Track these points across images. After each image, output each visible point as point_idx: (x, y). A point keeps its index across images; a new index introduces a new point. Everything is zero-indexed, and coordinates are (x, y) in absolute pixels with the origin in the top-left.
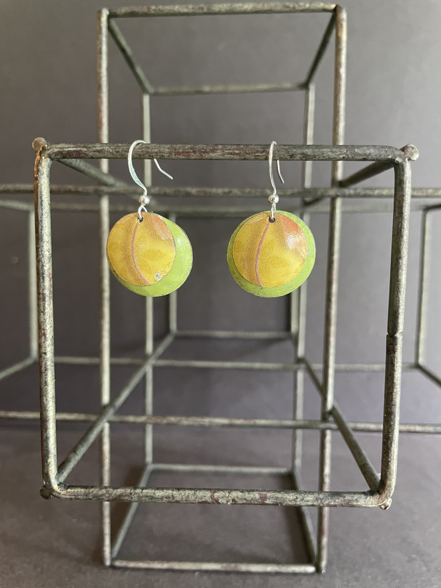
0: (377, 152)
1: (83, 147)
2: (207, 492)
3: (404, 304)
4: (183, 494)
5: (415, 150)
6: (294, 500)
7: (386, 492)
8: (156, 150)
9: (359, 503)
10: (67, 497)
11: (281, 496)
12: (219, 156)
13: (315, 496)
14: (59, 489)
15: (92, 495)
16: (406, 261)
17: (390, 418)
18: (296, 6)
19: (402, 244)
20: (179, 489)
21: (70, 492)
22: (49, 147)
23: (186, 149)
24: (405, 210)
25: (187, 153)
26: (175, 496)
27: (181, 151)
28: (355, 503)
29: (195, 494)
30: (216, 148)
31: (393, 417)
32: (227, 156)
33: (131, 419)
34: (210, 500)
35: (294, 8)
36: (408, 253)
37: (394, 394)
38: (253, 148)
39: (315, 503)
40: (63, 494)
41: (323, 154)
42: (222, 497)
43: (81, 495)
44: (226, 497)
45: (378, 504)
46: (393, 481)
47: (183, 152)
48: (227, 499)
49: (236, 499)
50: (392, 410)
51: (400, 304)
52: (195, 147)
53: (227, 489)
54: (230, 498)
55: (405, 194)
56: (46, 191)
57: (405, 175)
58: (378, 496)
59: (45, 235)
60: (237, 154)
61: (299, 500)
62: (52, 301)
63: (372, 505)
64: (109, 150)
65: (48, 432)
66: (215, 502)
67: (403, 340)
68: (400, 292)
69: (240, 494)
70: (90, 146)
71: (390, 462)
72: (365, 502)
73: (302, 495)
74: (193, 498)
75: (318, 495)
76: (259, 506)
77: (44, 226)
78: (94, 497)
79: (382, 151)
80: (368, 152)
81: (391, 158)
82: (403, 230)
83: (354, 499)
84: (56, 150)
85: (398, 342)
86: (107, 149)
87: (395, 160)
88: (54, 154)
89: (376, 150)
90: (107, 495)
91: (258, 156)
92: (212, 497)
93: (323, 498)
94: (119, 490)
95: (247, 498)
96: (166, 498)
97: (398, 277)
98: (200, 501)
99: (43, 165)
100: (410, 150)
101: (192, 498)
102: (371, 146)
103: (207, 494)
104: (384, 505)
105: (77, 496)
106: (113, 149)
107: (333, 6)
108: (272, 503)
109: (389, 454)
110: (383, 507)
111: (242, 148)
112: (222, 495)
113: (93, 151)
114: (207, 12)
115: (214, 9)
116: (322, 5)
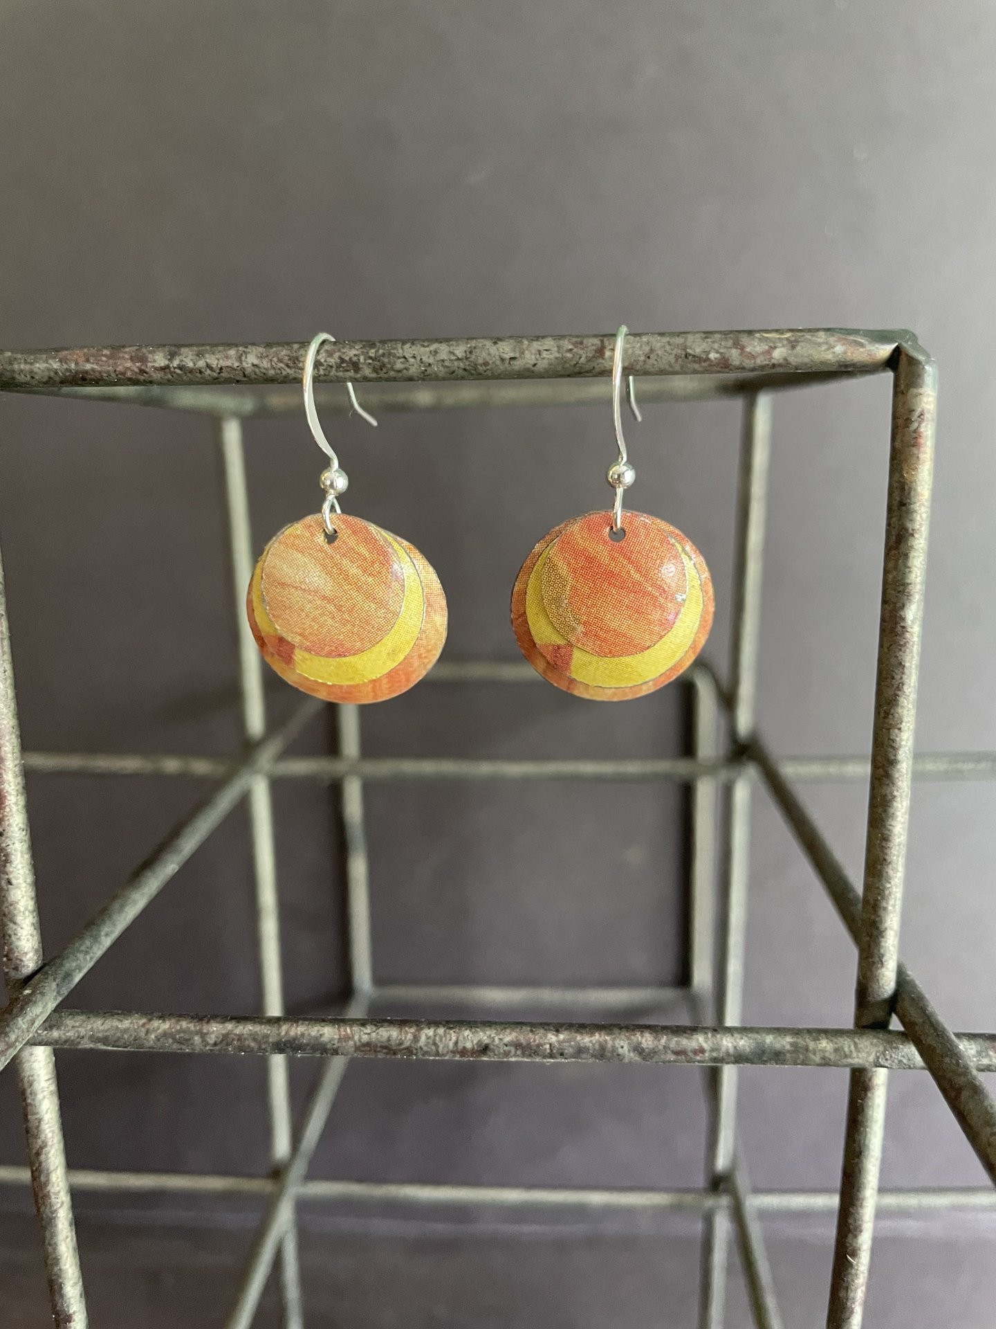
107: (885, 350)
114: (374, 375)
115: (399, 366)
116: (839, 349)
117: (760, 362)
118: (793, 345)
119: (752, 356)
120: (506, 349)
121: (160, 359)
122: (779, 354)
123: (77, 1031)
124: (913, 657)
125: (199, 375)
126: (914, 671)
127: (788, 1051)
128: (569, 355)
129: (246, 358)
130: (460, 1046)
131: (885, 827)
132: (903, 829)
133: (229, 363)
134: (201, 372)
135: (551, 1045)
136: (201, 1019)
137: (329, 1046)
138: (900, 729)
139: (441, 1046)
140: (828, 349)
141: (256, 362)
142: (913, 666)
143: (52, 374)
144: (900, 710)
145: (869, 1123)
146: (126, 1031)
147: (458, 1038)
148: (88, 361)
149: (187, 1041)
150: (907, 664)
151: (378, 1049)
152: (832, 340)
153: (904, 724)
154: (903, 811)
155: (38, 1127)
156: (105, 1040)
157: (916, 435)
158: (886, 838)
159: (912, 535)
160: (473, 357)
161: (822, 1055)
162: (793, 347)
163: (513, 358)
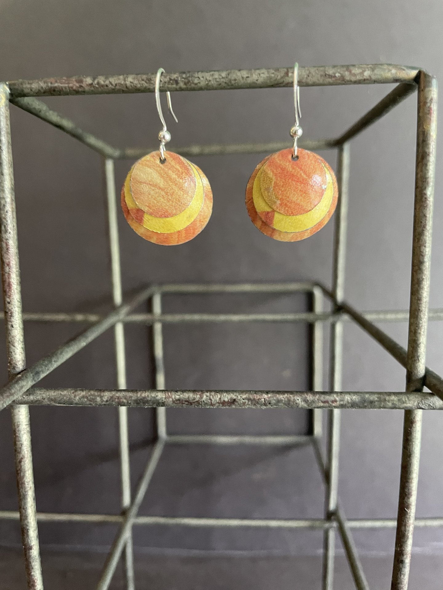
18: (347, 74)
35: (342, 77)
114: (185, 86)
115: (196, 81)
116: (394, 71)
117: (359, 78)
118: (373, 70)
119: (355, 75)
120: (244, 74)
121: (89, 80)
122: (367, 74)
123: (42, 396)
124: (430, 212)
125: (106, 88)
126: (431, 219)
127: (376, 401)
128: (273, 75)
129: (127, 79)
130: (222, 400)
131: (419, 294)
132: (427, 294)
133: (119, 82)
134: (107, 86)
135: (264, 399)
136: (100, 390)
137: (160, 401)
138: (425, 246)
139: (213, 400)
140: (389, 71)
141: (132, 81)
142: (431, 217)
143: (40, 88)
144: (425, 238)
145: (414, 440)
146: (65, 395)
147: (221, 397)
148: (56, 82)
149: (94, 400)
150: (428, 216)
151: (184, 402)
152: (390, 68)
153: (427, 244)
154: (427, 286)
155: (20, 448)
156: (55, 400)
157: (430, 109)
158: (419, 299)
159: (429, 155)
160: (229, 77)
161: (392, 402)
162: (373, 71)
163: (248, 77)
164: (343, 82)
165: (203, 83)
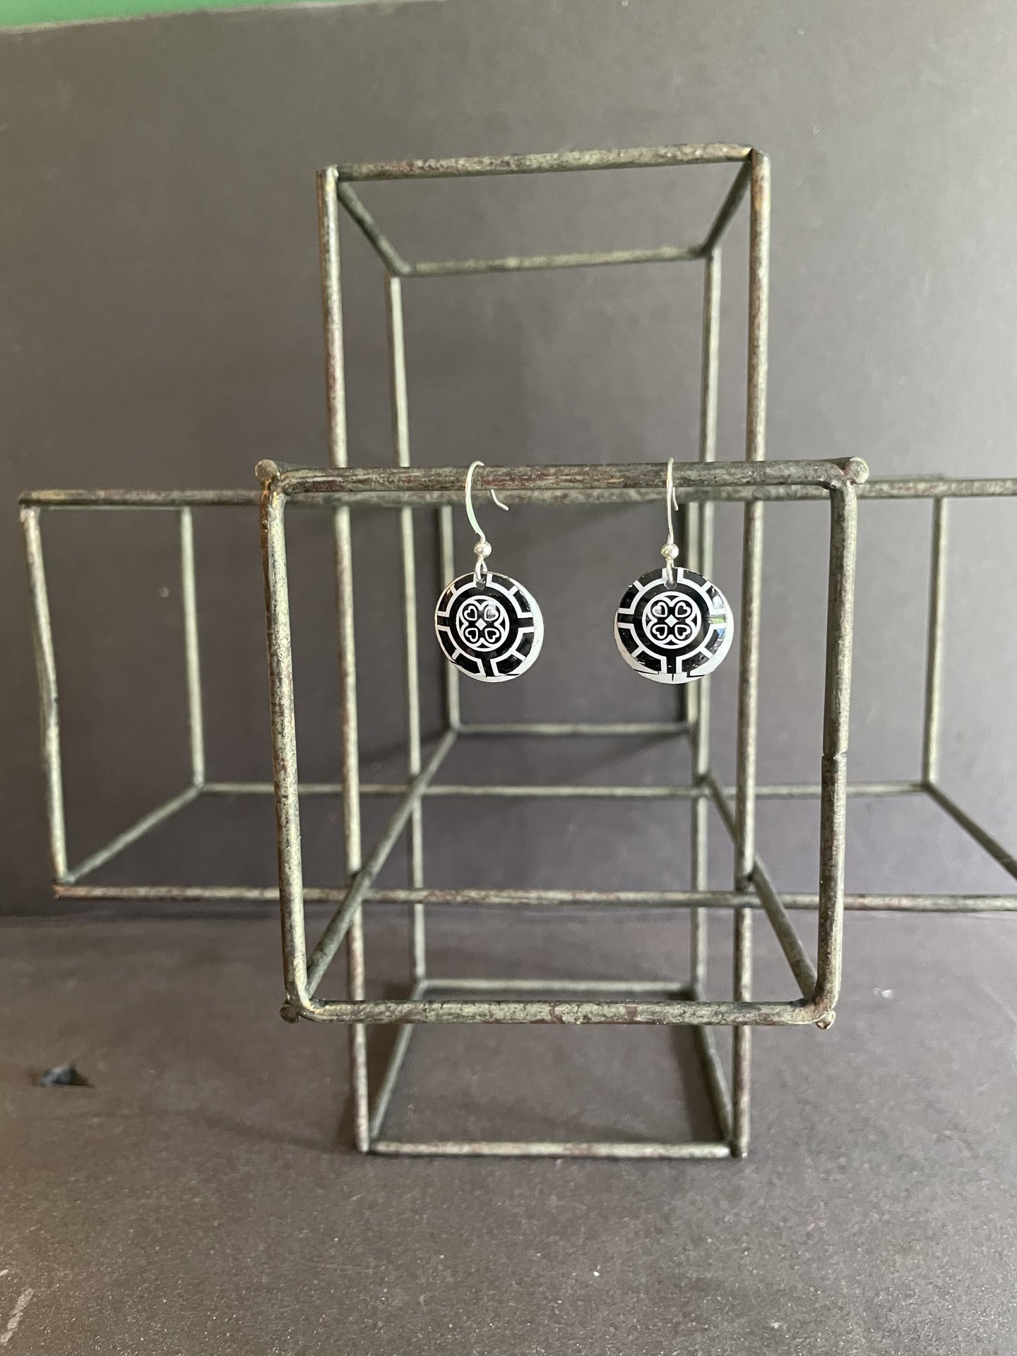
0: (801, 472)
1: (338, 476)
2: (544, 1006)
3: (848, 709)
4: (506, 1010)
5: (862, 466)
6: (681, 1015)
7: (825, 1000)
8: (452, 478)
9: (782, 1019)
10: (325, 1018)
11: (660, 1010)
12: (551, 485)
13: (714, 1008)
14: (311, 1005)
15: (364, 1014)
16: (850, 642)
17: (829, 885)
18: (678, 154)
19: (843, 616)
20: (499, 1002)
21: (329, 1011)
22: (283, 477)
23: (499, 475)
24: (846, 563)
25: (500, 481)
26: (494, 1012)
27: (491, 478)
28: (776, 1019)
29: (525, 1009)
30: (546, 472)
31: (833, 884)
32: (563, 484)
33: (401, 895)
34: (548, 1018)
35: (674, 157)
36: (855, 629)
37: (834, 848)
38: (605, 472)
39: (713, 1020)
40: (318, 1014)
41: (715, 478)
42: (567, 1013)
43: (347, 1015)
44: (574, 1013)
45: (813, 1019)
46: (836, 984)
47: (494, 481)
48: (576, 1015)
49: (590, 1016)
50: (832, 874)
51: (841, 710)
52: (512, 472)
53: (574, 1001)
54: (579, 1014)
55: (846, 537)
56: (280, 546)
57: (847, 508)
58: (812, 1007)
59: (280, 614)
60: (580, 481)
61: (687, 1015)
62: (293, 715)
63: (802, 1021)
64: (378, 479)
65: (292, 919)
66: (556, 1021)
67: (848, 764)
68: (841, 690)
69: (595, 1008)
70: (347, 474)
71: (830, 954)
72: (792, 1017)
73: (694, 1007)
74: (522, 1015)
75: (717, 1007)
76: (625, 1025)
77: (279, 599)
78: (367, 1017)
79: (809, 470)
80: (786, 472)
81: (824, 482)
82: (843, 594)
83: (774, 1013)
84: (294, 481)
85: (839, 769)
86: (374, 479)
87: (829, 484)
88: (292, 488)
89: (799, 469)
90: (388, 1014)
91: (612, 483)
92: (552, 1013)
93: (726, 1012)
94: (405, 1006)
95: (607, 1015)
96: (480, 1015)
97: (837, 667)
98: (534, 1019)
99: (274, 505)
100: (853, 467)
101: (520, 1015)
102: (791, 461)
103: (544, 1009)
104: (823, 1021)
105: (340, 1016)
106: (383, 477)
107: (746, 151)
108: (645, 1020)
109: (828, 942)
110: (821, 1024)
111: (587, 472)
112: (567, 1010)
113: (354, 482)
114: (516, 169)
115: (528, 163)
116: (725, 150)
117: (690, 157)
118: (705, 148)
119: (686, 154)
120: (576, 154)
121: (420, 163)
122: (698, 153)
124: (764, 293)
125: (437, 171)
126: (765, 300)
129: (459, 162)
131: (755, 379)
133: (451, 164)
134: (438, 169)
138: (759, 329)
142: (764, 298)
143: (370, 172)
144: (759, 320)
148: (386, 165)
150: (761, 296)
152: (722, 146)
153: (761, 327)
157: (761, 187)
160: (561, 158)
163: (580, 159)
164: (675, 161)
165: (535, 165)
